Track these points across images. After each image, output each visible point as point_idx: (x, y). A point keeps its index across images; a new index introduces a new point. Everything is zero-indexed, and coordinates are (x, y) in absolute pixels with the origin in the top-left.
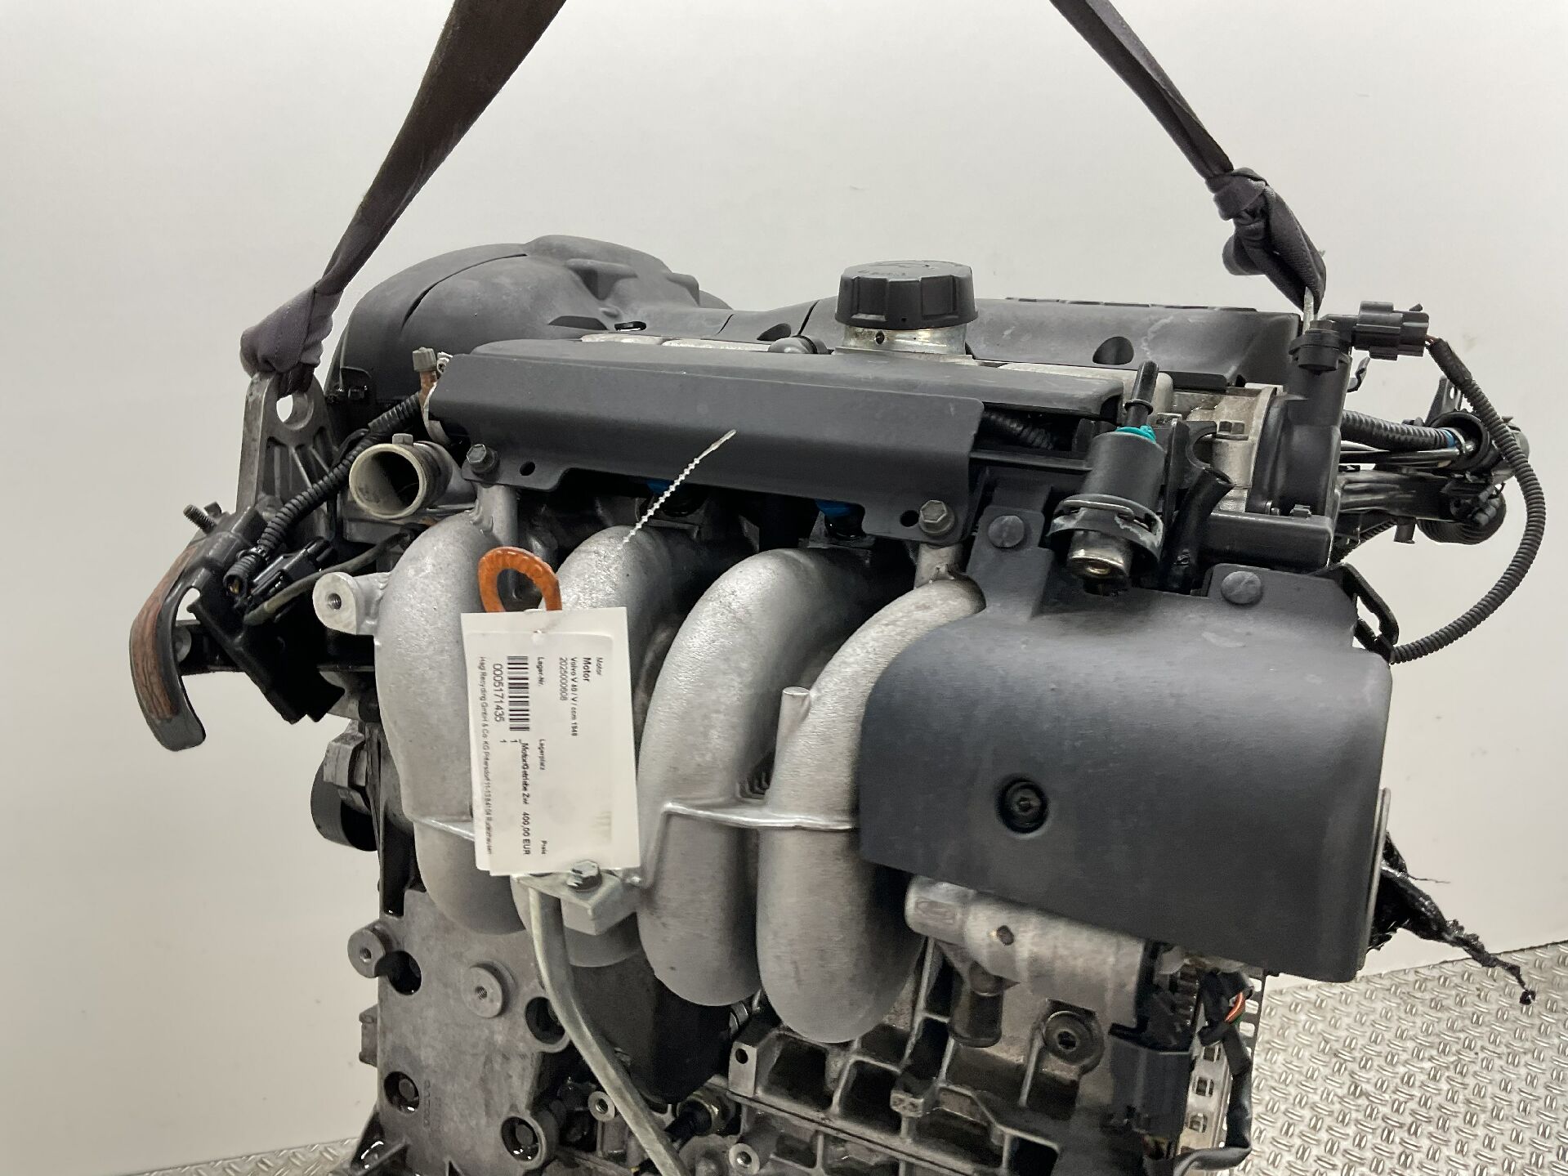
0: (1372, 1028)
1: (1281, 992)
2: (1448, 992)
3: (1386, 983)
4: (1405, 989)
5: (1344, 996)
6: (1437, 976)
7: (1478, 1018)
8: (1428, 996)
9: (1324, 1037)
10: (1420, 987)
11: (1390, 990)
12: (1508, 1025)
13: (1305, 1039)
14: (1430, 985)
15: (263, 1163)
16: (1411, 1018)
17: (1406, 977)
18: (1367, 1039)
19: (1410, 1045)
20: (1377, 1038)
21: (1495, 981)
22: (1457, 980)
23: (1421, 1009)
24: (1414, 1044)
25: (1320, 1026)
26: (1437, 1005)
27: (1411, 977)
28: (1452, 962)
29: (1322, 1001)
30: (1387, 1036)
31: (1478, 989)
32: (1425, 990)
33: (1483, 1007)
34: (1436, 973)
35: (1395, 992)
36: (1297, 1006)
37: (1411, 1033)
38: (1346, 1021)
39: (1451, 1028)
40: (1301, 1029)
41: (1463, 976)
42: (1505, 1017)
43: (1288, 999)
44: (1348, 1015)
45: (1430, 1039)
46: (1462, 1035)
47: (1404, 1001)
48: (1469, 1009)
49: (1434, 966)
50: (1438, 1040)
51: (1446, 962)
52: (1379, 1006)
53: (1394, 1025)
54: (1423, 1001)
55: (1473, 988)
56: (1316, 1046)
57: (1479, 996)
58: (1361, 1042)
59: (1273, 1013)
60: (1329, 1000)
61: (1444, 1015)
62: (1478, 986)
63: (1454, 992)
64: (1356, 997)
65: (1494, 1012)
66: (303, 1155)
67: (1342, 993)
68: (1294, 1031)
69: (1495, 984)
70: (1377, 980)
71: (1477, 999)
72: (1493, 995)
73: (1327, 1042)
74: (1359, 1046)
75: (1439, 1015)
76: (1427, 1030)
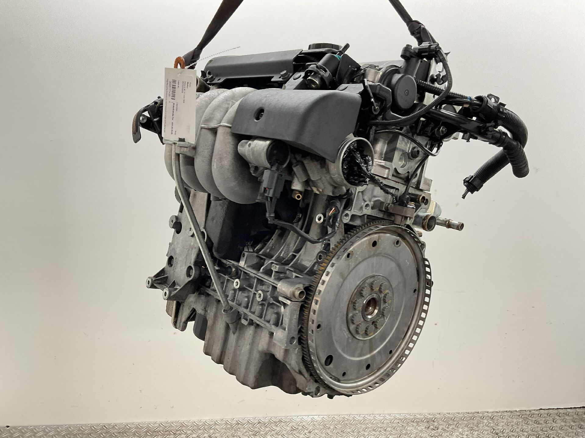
0: (511, 427)
1: (478, 413)
2: (542, 419)
3: (518, 414)
4: (525, 416)
5: (502, 416)
6: (538, 413)
7: (552, 428)
8: (534, 419)
9: (493, 428)
10: (531, 416)
11: (519, 416)
12: (563, 431)
13: (486, 428)
14: (535, 416)
15: (105, 427)
16: (527, 426)
17: (526, 413)
18: (509, 430)
19: (526, 434)
20: (513, 430)
22: (546, 415)
23: (531, 423)
24: (527, 434)
25: (492, 425)
26: (536, 422)
27: (528, 413)
29: (493, 417)
30: (517, 430)
31: (553, 419)
32: (533, 417)
33: (554, 425)
34: (537, 412)
35: (521, 417)
36: (484, 417)
37: (526, 430)
38: (502, 424)
39: (542, 430)
40: (485, 425)
41: (548, 414)
42: (563, 429)
43: (481, 415)
44: (503, 422)
45: (533, 433)
46: (546, 433)
47: (525, 420)
48: (549, 425)
49: (537, 410)
50: (536, 433)
52: (515, 420)
53: (520, 427)
54: (532, 421)
55: (551, 418)
56: (490, 431)
57: (553, 421)
58: (507, 431)
59: (474, 419)
60: (496, 417)
61: (540, 426)
62: (553, 418)
63: (544, 419)
64: (506, 417)
65: (559, 427)
66: (119, 426)
67: (501, 415)
68: (482, 425)
69: (560, 418)
70: (515, 412)
71: (553, 422)
72: (558, 421)
73: (494, 430)
74: (506, 432)
75: (538, 425)
76: (532, 430)
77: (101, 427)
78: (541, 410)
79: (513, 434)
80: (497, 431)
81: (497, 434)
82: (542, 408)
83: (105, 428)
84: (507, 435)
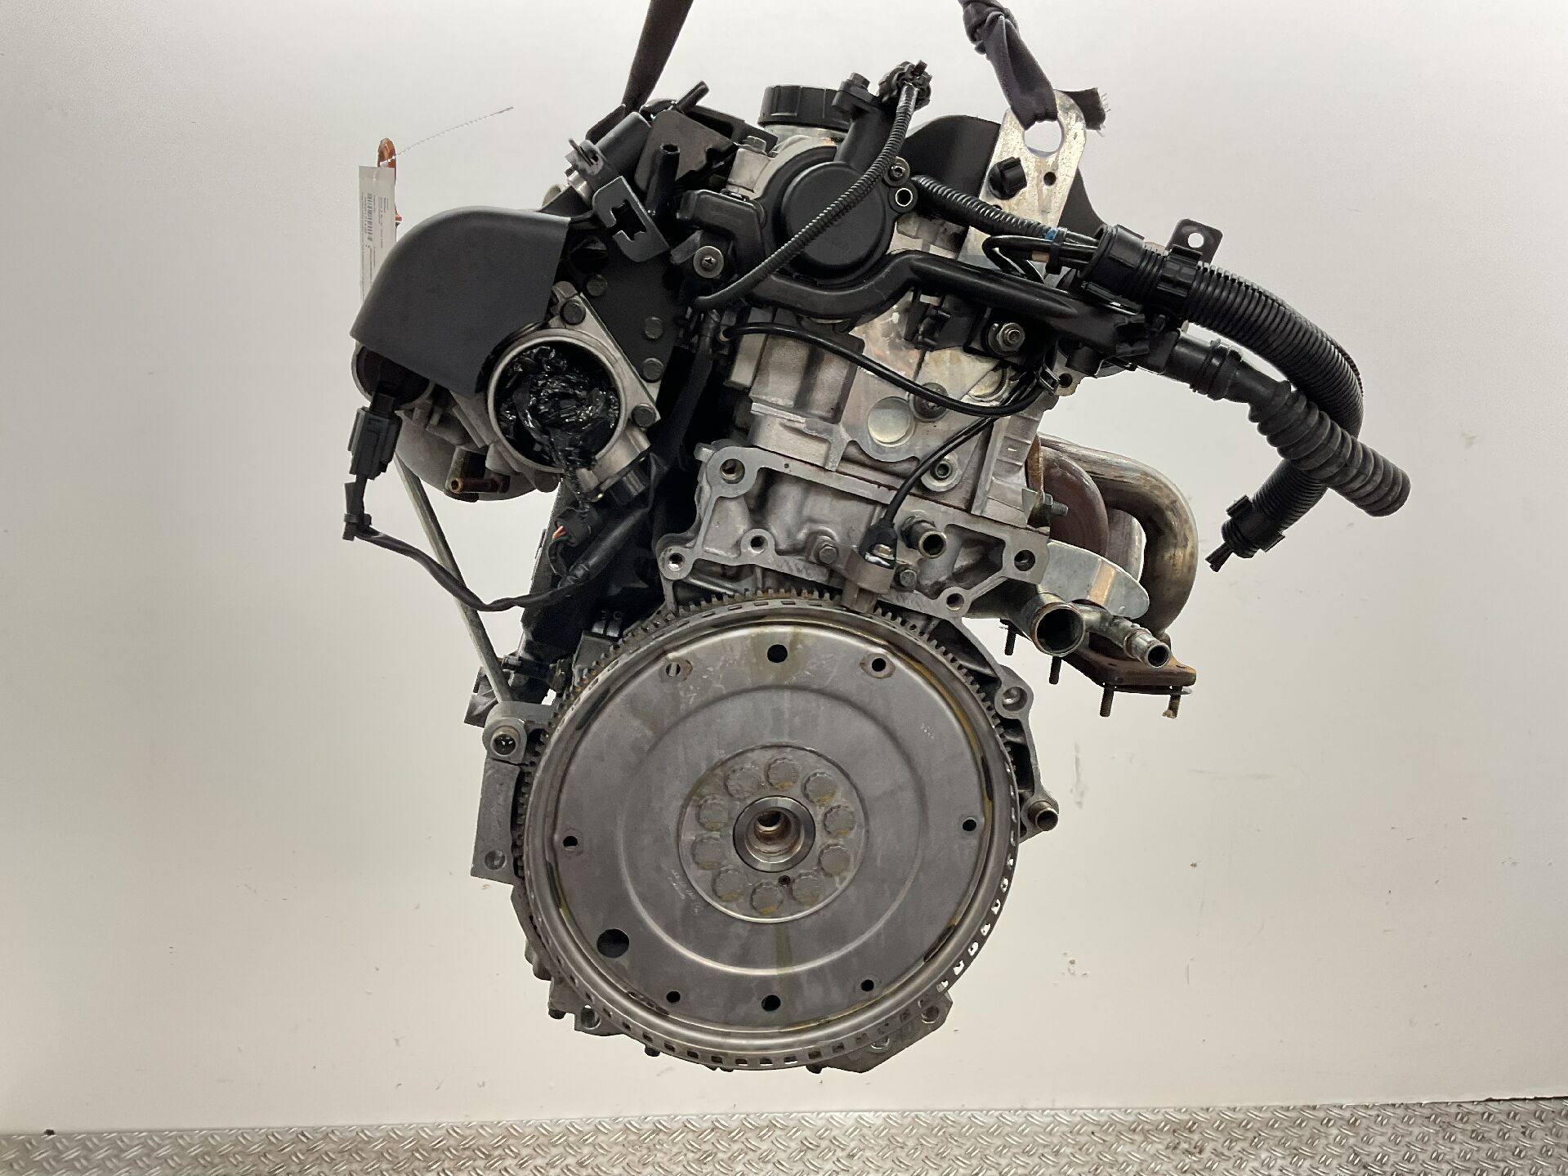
0: (1406, 1148)
1: (1314, 1108)
2: (1492, 1127)
3: (1427, 1112)
4: (1447, 1119)
5: (1380, 1119)
6: (1481, 1111)
7: (1520, 1152)
8: (1469, 1127)
9: (1354, 1150)
10: (1462, 1119)
11: (1430, 1118)
12: (1552, 1160)
13: (1337, 1150)
14: (1472, 1118)
15: (304, 1135)
16: (1449, 1145)
17: (1448, 1109)
18: (1400, 1158)
19: (1445, 1167)
20: (1410, 1157)
21: (1542, 1121)
22: (1503, 1117)
23: (1460, 1137)
24: (1449, 1167)
25: (1352, 1141)
26: (1477, 1136)
27: (1454, 1110)
28: (1499, 1100)
29: (1356, 1120)
30: (1422, 1157)
31: (1523, 1127)
32: (1466, 1122)
33: (1527, 1143)
34: (1480, 1109)
35: (1435, 1121)
36: (1329, 1121)
37: (1447, 1157)
38: (1379, 1139)
39: (1491, 1157)
40: (1331, 1141)
41: (1509, 1114)
42: (1549, 1153)
43: (1321, 1114)
44: (1382, 1134)
45: (1467, 1165)
46: (1502, 1165)
47: (1444, 1130)
48: (1512, 1143)
49: (1479, 1102)
50: (1476, 1166)
51: (1490, 1100)
52: (1416, 1131)
53: (1430, 1149)
54: (1463, 1131)
55: (1518, 1125)
56: (1345, 1158)
57: (1524, 1133)
58: (1393, 1159)
59: (1303, 1125)
60: (1364, 1120)
61: (1485, 1146)
62: (1524, 1125)
63: (1497, 1127)
64: (1393, 1121)
65: (1538, 1148)
66: (341, 1133)
67: (1378, 1116)
68: (1324, 1141)
69: (1542, 1125)
70: (1416, 1108)
71: (1522, 1135)
72: (1538, 1134)
73: (1357, 1155)
74: (1391, 1163)
75: (1479, 1144)
76: (1465, 1156)
77: (294, 1135)
78: (1490, 1103)
79: (1411, 1166)
80: (1366, 1159)
81: (1365, 1167)
82: (1494, 1098)
83: (305, 1140)
84: (1393, 1169)
